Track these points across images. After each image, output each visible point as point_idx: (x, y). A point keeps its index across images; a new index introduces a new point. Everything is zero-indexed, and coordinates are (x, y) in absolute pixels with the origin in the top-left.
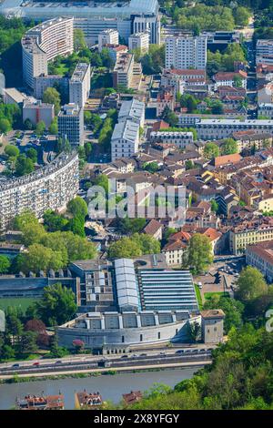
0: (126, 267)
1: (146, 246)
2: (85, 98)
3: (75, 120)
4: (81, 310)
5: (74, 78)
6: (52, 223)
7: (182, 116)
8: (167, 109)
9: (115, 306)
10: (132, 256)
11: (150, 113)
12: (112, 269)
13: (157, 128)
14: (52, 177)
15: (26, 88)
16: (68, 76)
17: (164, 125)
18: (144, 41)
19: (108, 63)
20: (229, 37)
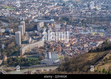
0: (50, 53)
1: (52, 51)
3: (43, 35)
4: (44, 59)
5: (44, 29)
9: (48, 58)
10: (50, 52)
12: (48, 53)
14: (41, 42)
15: (37, 31)
16: (43, 29)
18: (52, 25)
19: (48, 27)
20: (63, 24)
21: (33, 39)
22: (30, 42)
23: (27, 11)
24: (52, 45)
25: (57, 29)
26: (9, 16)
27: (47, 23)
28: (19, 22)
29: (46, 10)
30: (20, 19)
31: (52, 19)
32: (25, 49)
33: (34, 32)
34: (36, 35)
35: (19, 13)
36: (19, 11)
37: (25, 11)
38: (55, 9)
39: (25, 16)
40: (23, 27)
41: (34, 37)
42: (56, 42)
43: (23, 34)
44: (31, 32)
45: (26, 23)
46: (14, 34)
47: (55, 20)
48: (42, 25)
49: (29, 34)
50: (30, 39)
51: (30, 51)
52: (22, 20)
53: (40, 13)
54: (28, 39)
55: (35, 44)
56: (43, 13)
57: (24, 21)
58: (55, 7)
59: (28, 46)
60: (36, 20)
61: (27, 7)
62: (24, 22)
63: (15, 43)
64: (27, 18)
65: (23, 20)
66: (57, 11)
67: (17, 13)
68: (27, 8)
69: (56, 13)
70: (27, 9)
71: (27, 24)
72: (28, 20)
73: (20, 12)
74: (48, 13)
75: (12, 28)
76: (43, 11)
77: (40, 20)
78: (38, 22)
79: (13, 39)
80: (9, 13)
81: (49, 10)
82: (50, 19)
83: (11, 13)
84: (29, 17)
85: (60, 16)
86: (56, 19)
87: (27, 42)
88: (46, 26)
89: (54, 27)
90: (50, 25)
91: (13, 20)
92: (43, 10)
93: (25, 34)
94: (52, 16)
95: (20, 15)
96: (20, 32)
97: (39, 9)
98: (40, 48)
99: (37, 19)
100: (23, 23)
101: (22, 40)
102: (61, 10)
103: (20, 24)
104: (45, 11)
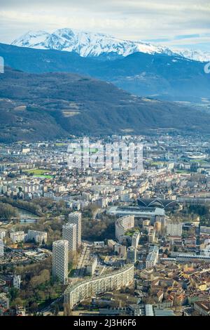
0: (150, 308)
1: (157, 302)
2: (137, 245)
3: (133, 253)
5: (134, 237)
6: (125, 291)
7: (173, 253)
8: (166, 250)
10: (151, 304)
11: (161, 251)
12: (144, 308)
13: (163, 256)
14: (124, 273)
15: (116, 240)
16: (131, 236)
17: (165, 256)
18: (159, 224)
19: (146, 232)
20: (190, 225)
21: (104, 264)
22: (93, 272)
23: (89, 182)
24: (157, 284)
25: (173, 239)
26: (39, 195)
27: (145, 219)
28: (66, 214)
29: (142, 181)
30: (67, 206)
31: (160, 207)
32: (77, 292)
33: (106, 243)
34: (112, 252)
35: (68, 190)
36: (66, 183)
37: (84, 184)
38: (167, 180)
39: (84, 198)
40: (76, 228)
41: (107, 259)
42: (167, 276)
43: (74, 248)
44: (97, 244)
45: (83, 216)
46: (50, 248)
47: (166, 210)
48: (129, 224)
49: (92, 248)
50: (95, 265)
51: (93, 299)
52: (75, 208)
53: (125, 189)
54: (88, 263)
55: (106, 279)
56: (135, 189)
57: (80, 211)
58: (167, 174)
59: (88, 283)
60: (113, 211)
61: (89, 172)
62: (80, 214)
63: (51, 274)
64: (87, 203)
65: (77, 208)
66: (173, 186)
67: (62, 189)
68: (90, 175)
69: (170, 192)
70: (89, 179)
71: (87, 219)
72: (90, 210)
73: (69, 185)
74: (147, 190)
75: (46, 230)
76: (135, 184)
77: (124, 209)
78: (118, 216)
79: (45, 263)
80: (37, 187)
81: (150, 181)
82: (153, 207)
83: (45, 188)
84: (94, 199)
85: (182, 199)
86: (170, 208)
87: (85, 273)
88: (141, 226)
89: (164, 230)
90: (152, 224)
91: (50, 208)
92: (134, 181)
93: (82, 247)
94: (159, 199)
95: (70, 193)
96: (66, 243)
97: (123, 179)
98: (121, 291)
99: (116, 207)
100: (76, 218)
101: (70, 265)
102: (184, 183)
103: (67, 220)
104: (138, 186)
